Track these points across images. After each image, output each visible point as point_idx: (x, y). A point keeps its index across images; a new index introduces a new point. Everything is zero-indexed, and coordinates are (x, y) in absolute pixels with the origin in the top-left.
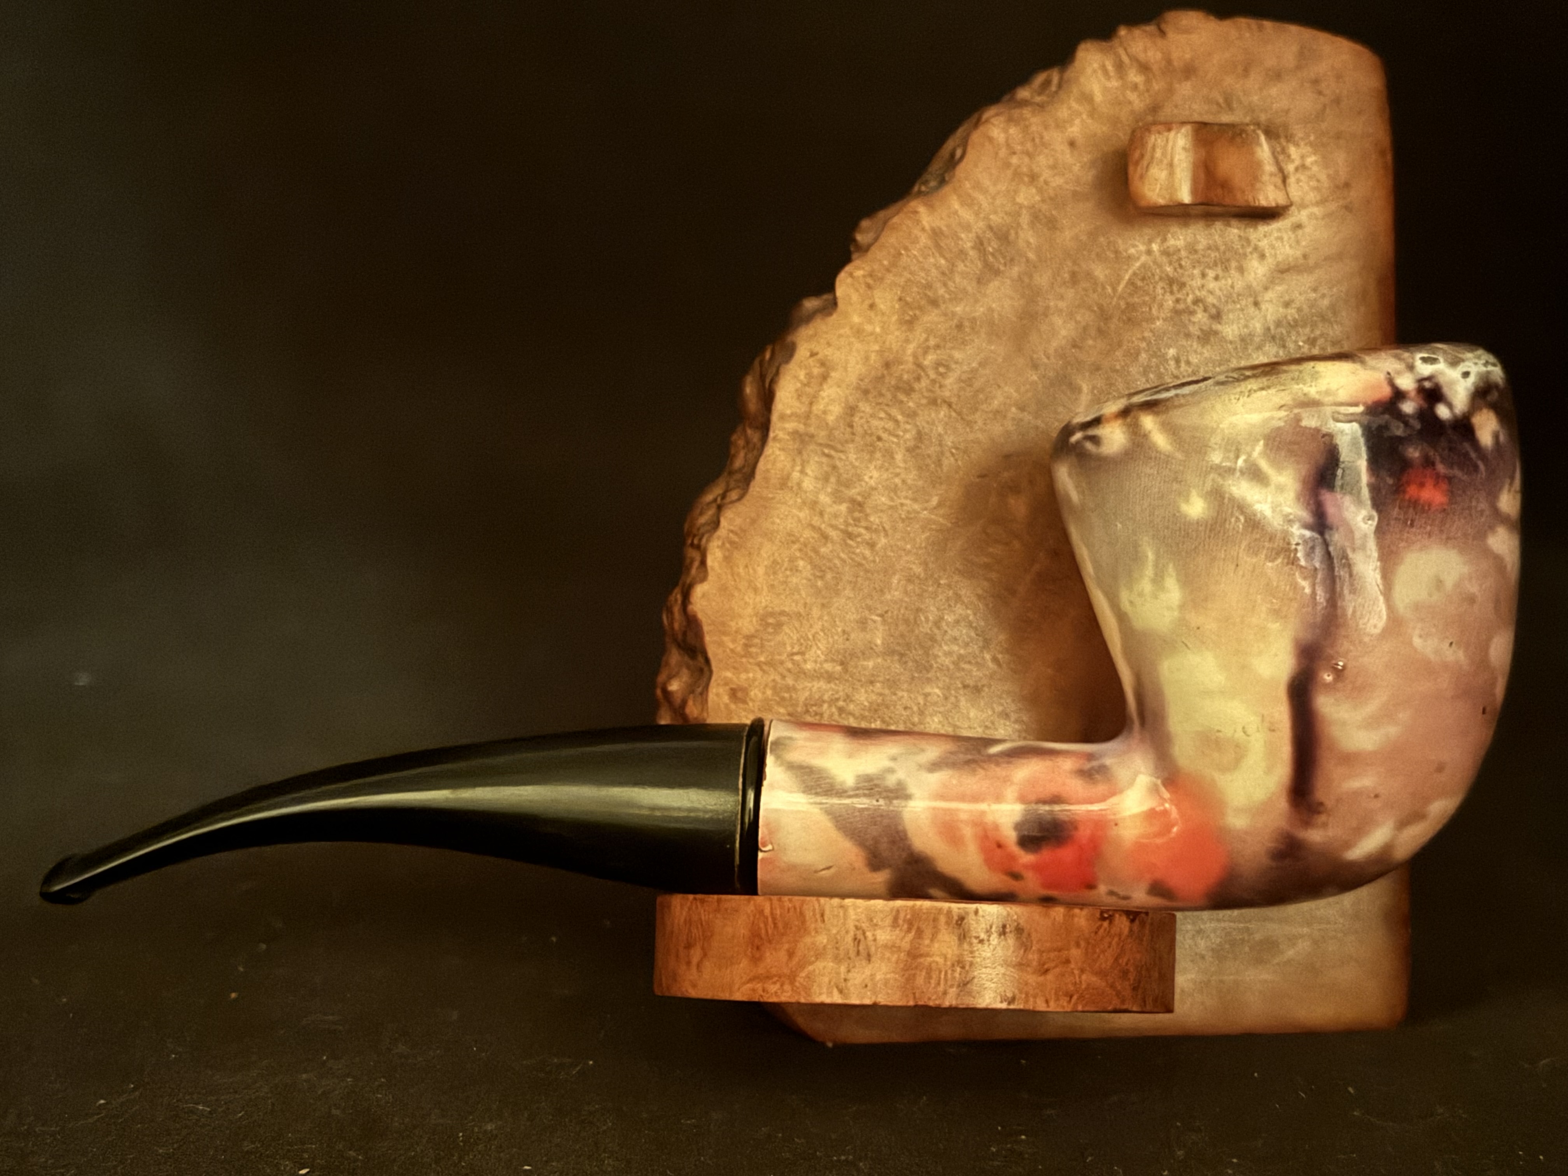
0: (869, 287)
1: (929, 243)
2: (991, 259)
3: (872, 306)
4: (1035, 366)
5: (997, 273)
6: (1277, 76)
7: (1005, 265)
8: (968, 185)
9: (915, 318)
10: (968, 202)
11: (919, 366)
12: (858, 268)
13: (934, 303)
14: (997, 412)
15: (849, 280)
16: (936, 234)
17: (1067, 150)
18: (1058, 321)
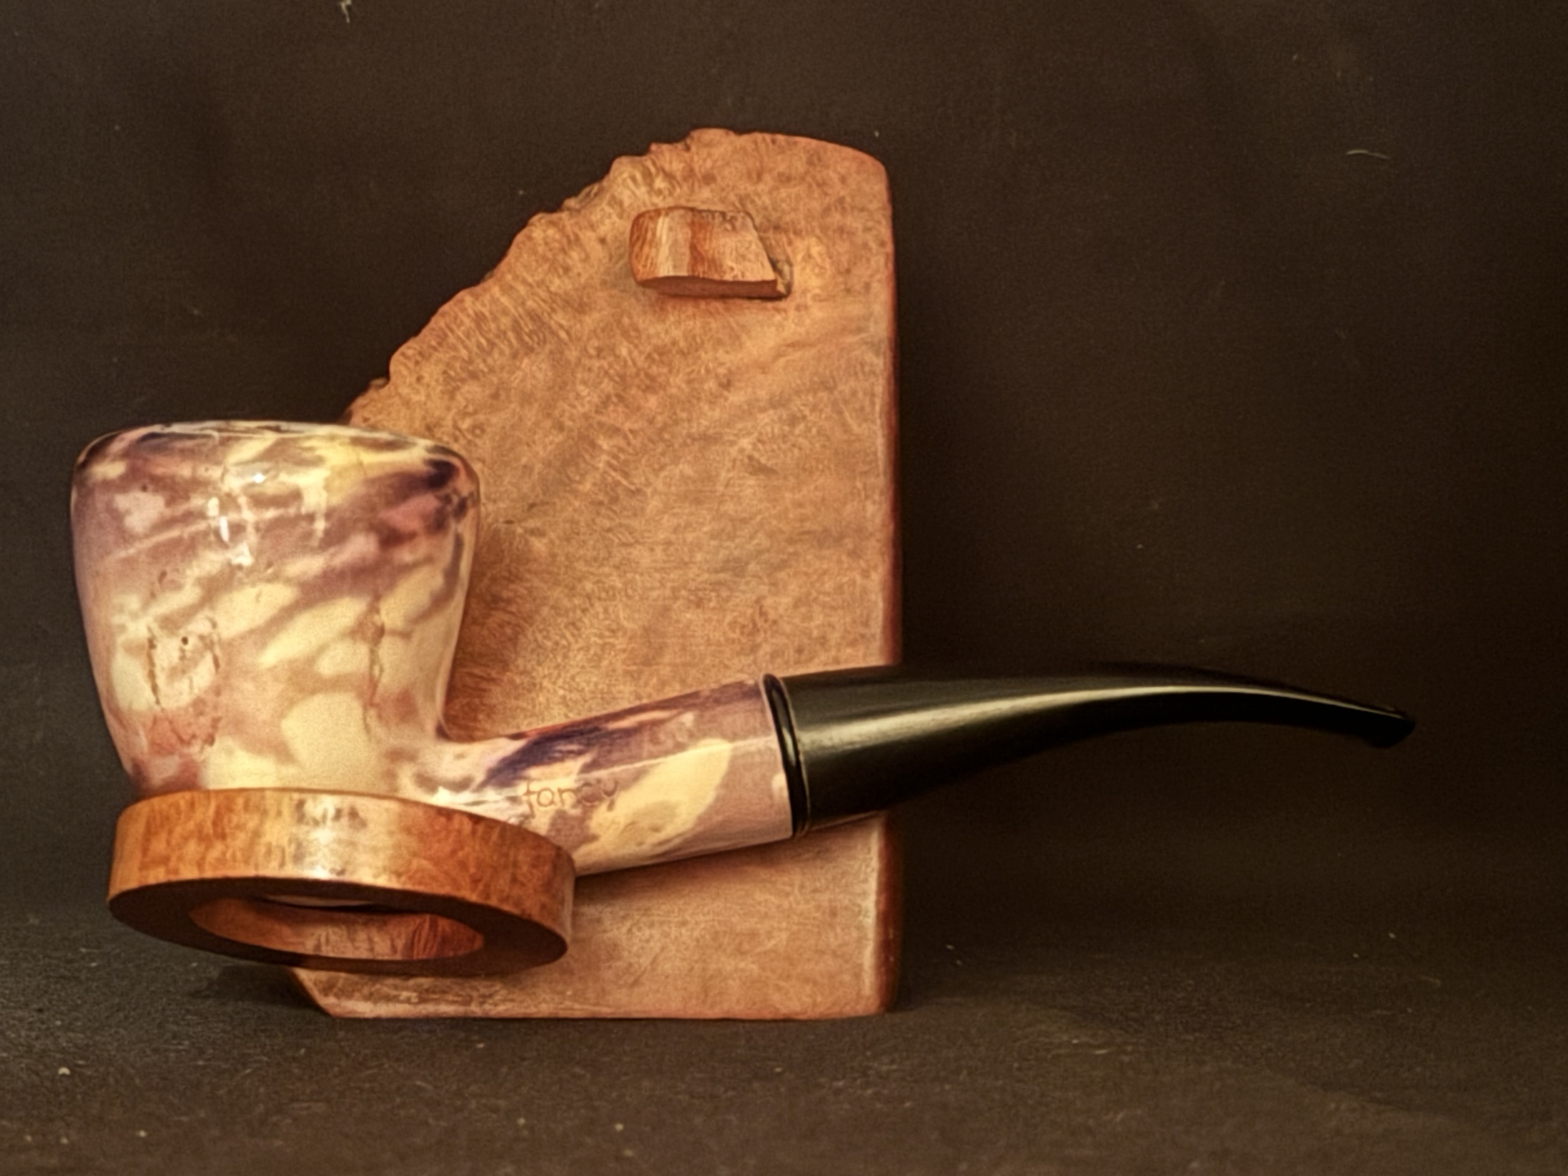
0: (417, 363)
1: (473, 326)
2: (527, 339)
3: (419, 379)
4: (561, 428)
5: (530, 350)
6: (785, 179)
7: (538, 344)
8: (509, 277)
9: (457, 388)
10: (508, 289)
11: (456, 427)
12: (409, 348)
13: (474, 376)
14: (525, 466)
15: (402, 358)
16: (479, 319)
17: (599, 247)
18: (583, 390)
